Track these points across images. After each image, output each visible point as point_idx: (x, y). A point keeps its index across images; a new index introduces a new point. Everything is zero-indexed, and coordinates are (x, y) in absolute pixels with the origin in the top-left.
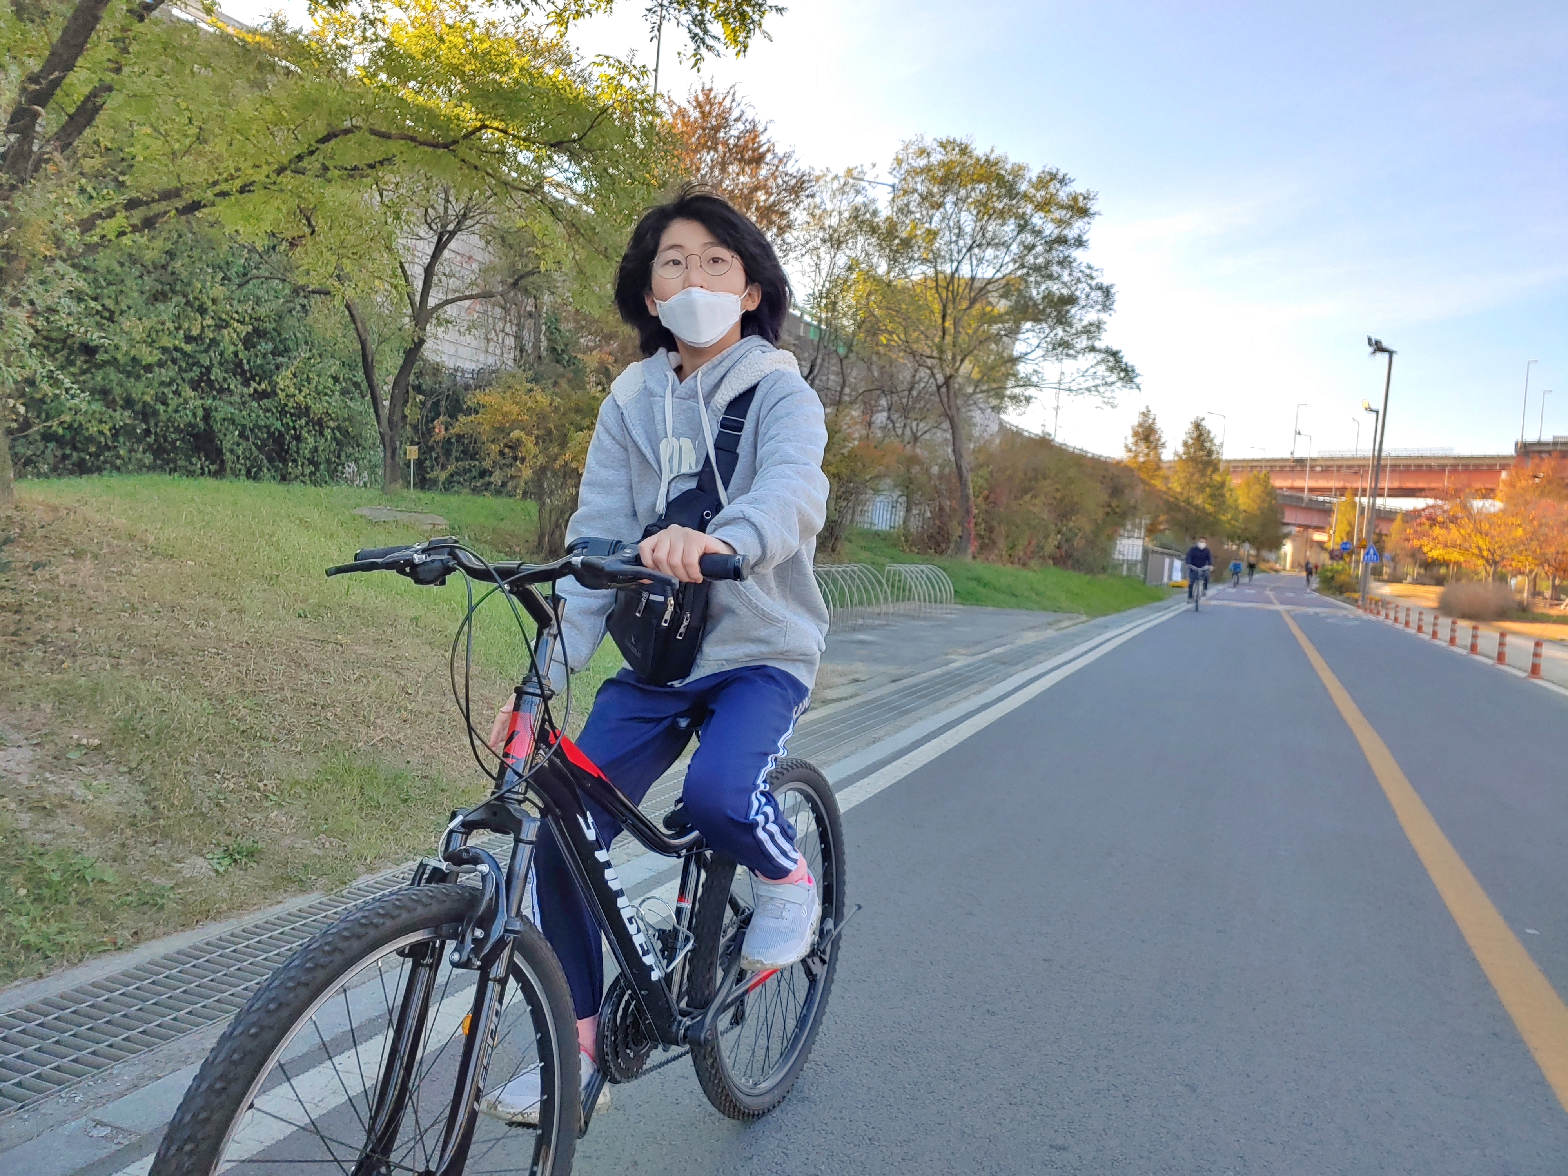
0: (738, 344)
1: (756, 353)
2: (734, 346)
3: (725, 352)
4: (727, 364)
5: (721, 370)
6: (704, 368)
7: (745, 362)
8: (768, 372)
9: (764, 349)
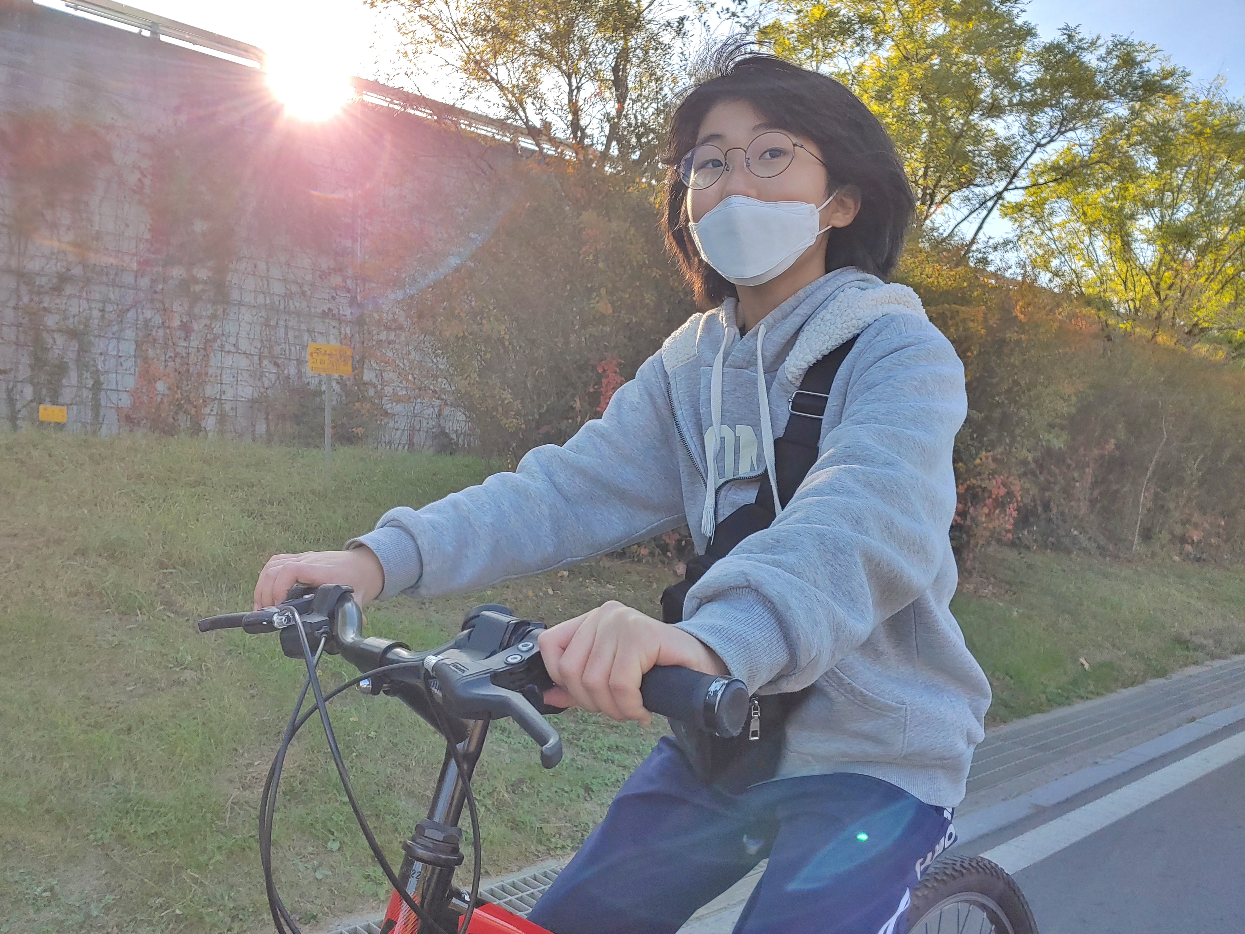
0: (822, 279)
1: (849, 291)
2: (815, 284)
3: (801, 293)
4: (804, 310)
5: (794, 321)
6: (769, 318)
7: (832, 306)
8: (869, 320)
9: (863, 285)
